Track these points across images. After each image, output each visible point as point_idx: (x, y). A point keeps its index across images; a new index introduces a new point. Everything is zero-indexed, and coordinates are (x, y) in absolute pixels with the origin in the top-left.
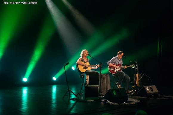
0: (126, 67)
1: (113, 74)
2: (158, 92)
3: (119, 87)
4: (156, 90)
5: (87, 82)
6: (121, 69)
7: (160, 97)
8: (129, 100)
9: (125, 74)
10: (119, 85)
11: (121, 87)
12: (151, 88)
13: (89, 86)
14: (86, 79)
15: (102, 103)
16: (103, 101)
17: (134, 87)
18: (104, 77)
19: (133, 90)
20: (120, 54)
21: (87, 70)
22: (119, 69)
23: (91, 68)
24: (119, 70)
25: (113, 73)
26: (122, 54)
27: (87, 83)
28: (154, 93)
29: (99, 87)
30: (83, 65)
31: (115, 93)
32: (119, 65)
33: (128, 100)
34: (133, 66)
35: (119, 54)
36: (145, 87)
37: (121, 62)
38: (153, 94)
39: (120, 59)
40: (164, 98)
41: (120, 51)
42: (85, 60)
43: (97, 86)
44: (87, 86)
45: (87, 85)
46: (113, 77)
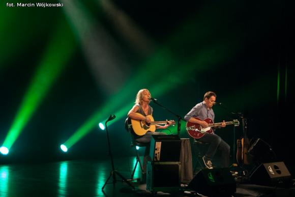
0: (224, 124)
1: (196, 140)
2: (290, 175)
3: (208, 165)
4: (285, 172)
5: (156, 154)
6: (213, 128)
9: (220, 139)
10: (209, 162)
11: (213, 166)
12: (276, 167)
13: (161, 163)
14: (155, 149)
17: (235, 165)
19: (236, 173)
20: (208, 97)
21: (149, 131)
22: (209, 129)
23: (156, 127)
24: (208, 131)
25: (196, 136)
26: (214, 98)
27: (156, 157)
28: (283, 177)
29: (180, 166)
30: (140, 120)
31: (211, 178)
32: (208, 121)
34: (236, 123)
35: (206, 97)
36: (265, 165)
37: (211, 114)
38: (281, 179)
39: (210, 108)
41: (210, 92)
42: (146, 110)
43: (177, 163)
44: (157, 163)
45: (157, 161)
46: (195, 144)
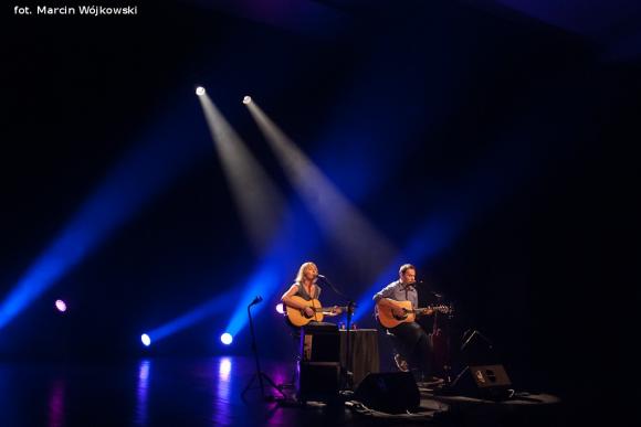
3: (402, 368)
7: (514, 398)
8: (424, 404)
10: (403, 362)
12: (489, 372)
13: (312, 363)
14: (305, 345)
15: (348, 411)
16: (349, 407)
18: (361, 338)
21: (312, 321)
27: (306, 355)
29: (339, 369)
33: (419, 403)
36: (472, 369)
37: (412, 296)
38: (495, 388)
40: (525, 402)
43: (335, 364)
44: (307, 363)
45: (307, 361)
